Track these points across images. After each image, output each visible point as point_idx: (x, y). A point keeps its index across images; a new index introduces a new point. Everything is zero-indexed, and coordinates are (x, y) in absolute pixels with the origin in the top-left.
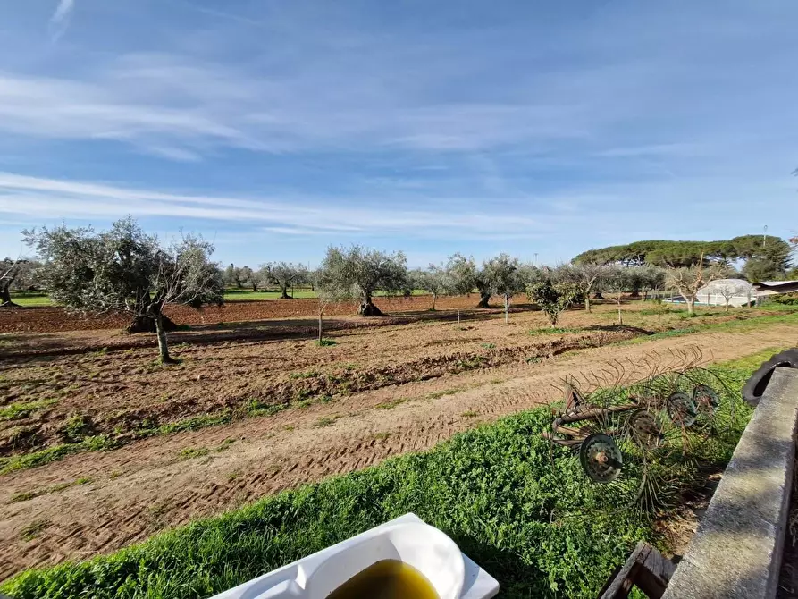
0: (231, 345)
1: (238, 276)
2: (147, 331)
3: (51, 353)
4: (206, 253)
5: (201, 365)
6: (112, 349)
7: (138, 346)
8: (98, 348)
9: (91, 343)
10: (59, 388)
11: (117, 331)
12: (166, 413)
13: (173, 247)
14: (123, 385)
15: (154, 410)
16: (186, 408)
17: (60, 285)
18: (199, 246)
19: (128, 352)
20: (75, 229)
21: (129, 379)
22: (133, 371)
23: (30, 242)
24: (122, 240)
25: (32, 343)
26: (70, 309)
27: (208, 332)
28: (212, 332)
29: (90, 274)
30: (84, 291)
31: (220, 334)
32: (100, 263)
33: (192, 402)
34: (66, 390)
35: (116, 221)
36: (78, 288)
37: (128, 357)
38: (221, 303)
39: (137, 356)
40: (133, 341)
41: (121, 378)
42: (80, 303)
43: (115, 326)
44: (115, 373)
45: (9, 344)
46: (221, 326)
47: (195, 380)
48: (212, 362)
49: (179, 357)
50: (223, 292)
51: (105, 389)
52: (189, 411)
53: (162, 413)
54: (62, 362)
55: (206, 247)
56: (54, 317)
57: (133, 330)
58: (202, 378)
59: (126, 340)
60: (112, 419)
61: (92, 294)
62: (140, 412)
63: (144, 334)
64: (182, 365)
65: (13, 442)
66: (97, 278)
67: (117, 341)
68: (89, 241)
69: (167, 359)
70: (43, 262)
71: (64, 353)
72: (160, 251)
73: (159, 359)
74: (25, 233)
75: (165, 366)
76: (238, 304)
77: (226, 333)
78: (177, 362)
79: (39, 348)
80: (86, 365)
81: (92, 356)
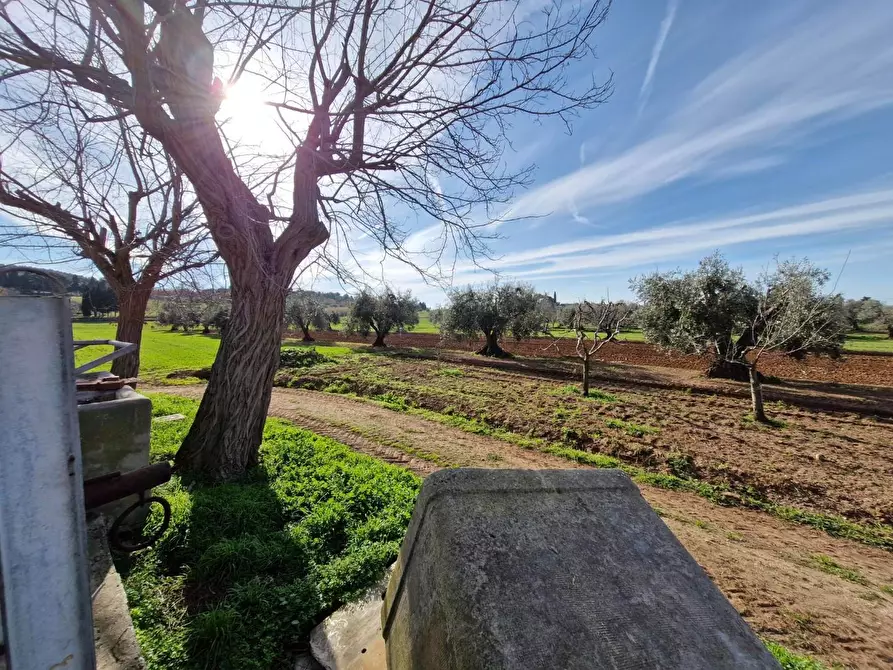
0: (864, 421)
1: (855, 314)
2: (727, 378)
3: (646, 384)
4: (815, 284)
5: (816, 439)
6: (695, 391)
7: (720, 393)
8: (682, 388)
9: (675, 381)
10: (659, 419)
11: (696, 373)
12: (776, 489)
13: (762, 280)
14: (715, 435)
15: (761, 479)
16: (806, 495)
17: (652, 325)
18: (801, 274)
19: (712, 398)
20: (666, 272)
21: (720, 430)
22: (723, 422)
23: (632, 288)
24: (709, 278)
25: (632, 373)
26: (659, 347)
27: (814, 393)
28: (821, 394)
29: (676, 314)
30: (672, 331)
31: (837, 400)
32: (686, 303)
33: (815, 490)
34: (664, 422)
35: (702, 259)
36: (667, 328)
37: (712, 404)
38: (836, 353)
39: (721, 405)
40: (715, 386)
41: (711, 426)
42: (666, 341)
43: (691, 367)
44: (705, 418)
45: (617, 370)
46: (834, 387)
47: (811, 459)
48: (832, 440)
49: (776, 419)
50: (841, 338)
51: (698, 433)
52: (810, 501)
53: (772, 487)
54: (656, 394)
55: (814, 275)
56: (640, 351)
57: (712, 375)
58: (822, 458)
59: (707, 383)
60: (712, 470)
61: (678, 334)
62: (742, 474)
63: (724, 381)
64: (785, 431)
65: (636, 455)
66: (682, 319)
67: (698, 383)
68: (678, 283)
69: (761, 417)
70: (642, 304)
71: (655, 386)
72: (745, 286)
73: (751, 416)
74: (630, 281)
75: (759, 425)
76: (857, 357)
77: (850, 401)
78: (777, 426)
79: (636, 377)
80: (675, 402)
81: (678, 394)
